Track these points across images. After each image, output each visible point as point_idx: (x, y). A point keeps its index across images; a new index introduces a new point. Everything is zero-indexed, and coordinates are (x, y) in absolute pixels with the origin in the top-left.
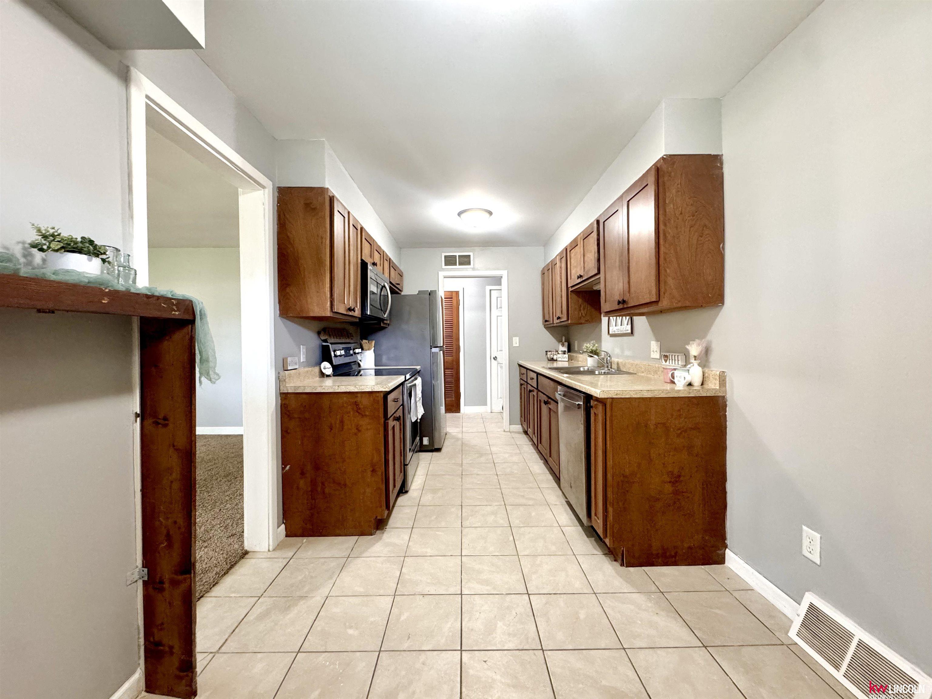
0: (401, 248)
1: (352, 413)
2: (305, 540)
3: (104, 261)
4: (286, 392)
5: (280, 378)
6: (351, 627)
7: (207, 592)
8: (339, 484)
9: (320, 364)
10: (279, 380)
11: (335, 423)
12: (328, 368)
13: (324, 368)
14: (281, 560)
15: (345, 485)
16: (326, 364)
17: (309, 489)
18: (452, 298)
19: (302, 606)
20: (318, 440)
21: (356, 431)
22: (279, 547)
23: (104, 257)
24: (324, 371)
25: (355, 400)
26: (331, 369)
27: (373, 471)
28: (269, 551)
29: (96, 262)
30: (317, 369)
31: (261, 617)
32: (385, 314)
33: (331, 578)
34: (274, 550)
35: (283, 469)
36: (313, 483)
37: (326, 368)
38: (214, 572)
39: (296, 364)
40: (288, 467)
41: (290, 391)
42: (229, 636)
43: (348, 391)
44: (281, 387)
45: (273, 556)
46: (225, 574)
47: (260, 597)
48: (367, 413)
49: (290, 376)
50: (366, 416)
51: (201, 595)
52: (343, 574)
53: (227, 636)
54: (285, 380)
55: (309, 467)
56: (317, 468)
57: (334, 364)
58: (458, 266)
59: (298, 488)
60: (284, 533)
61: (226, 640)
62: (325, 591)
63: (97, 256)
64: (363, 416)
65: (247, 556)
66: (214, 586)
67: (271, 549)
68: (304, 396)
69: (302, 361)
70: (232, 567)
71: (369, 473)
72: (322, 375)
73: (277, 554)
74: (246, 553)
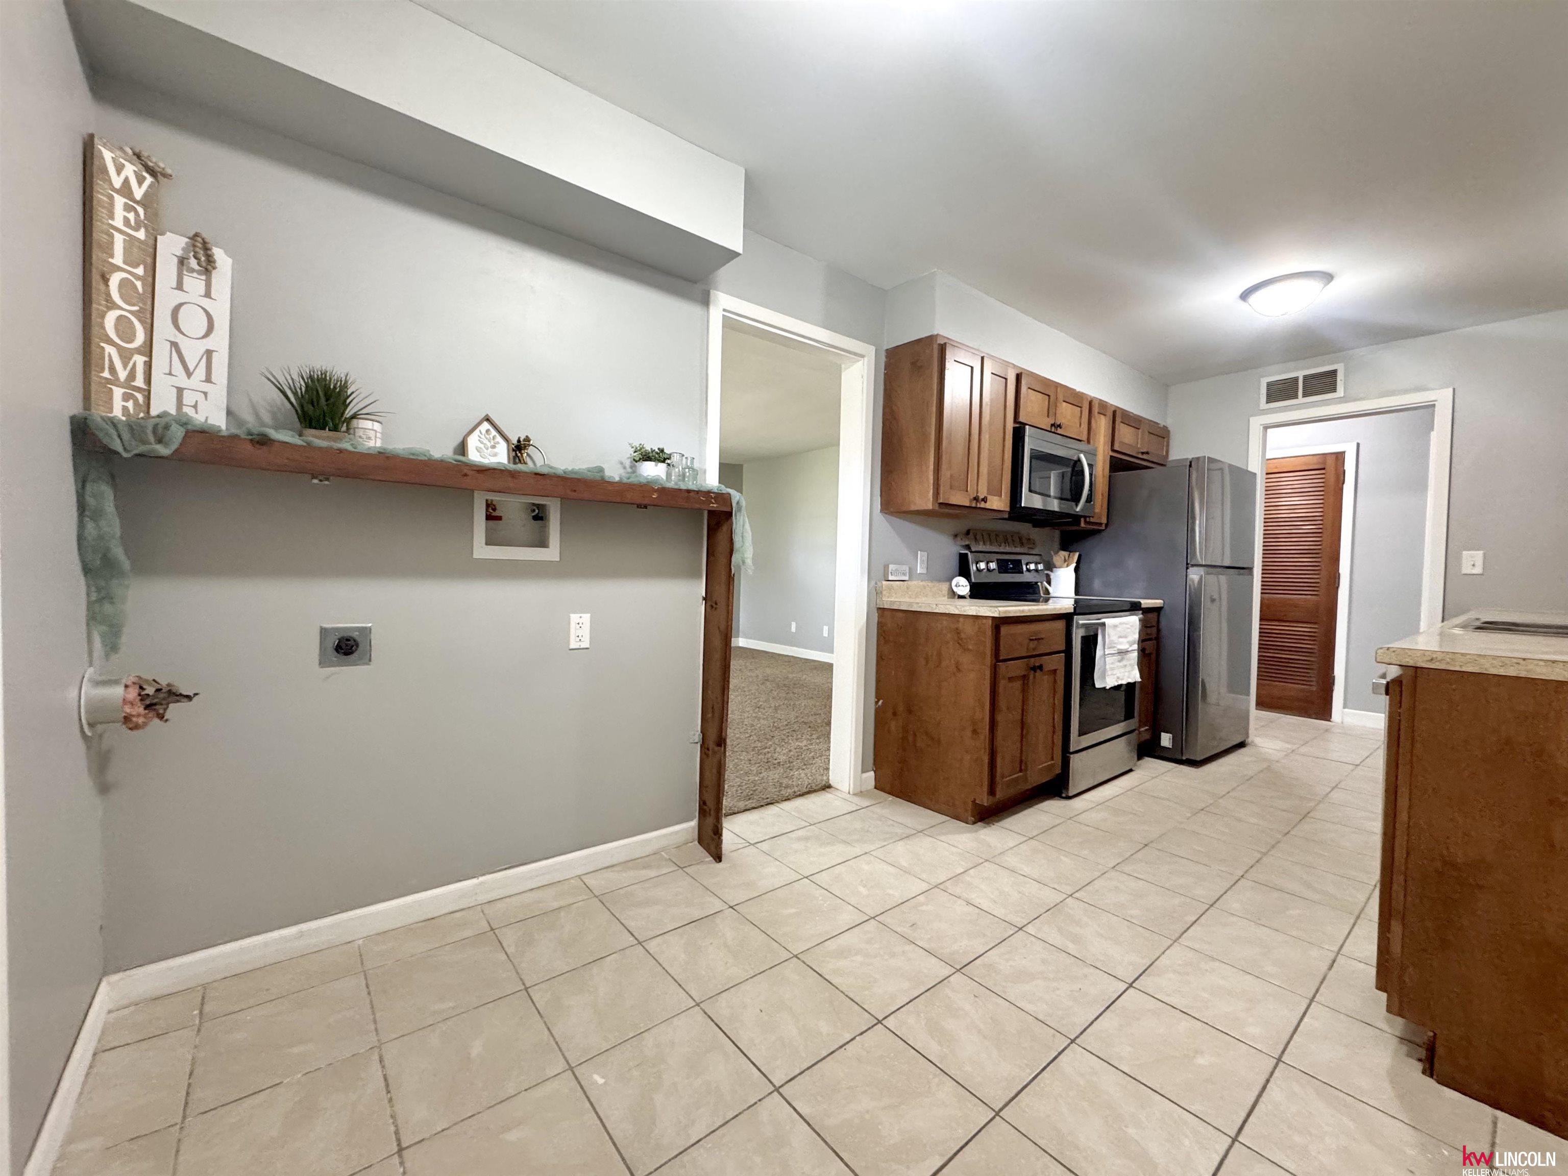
0: (1168, 386)
1: (951, 643)
2: (891, 798)
3: (669, 465)
4: (882, 607)
5: (878, 589)
6: (865, 886)
7: (778, 802)
8: (933, 739)
9: (950, 580)
10: (875, 592)
11: (932, 656)
12: (963, 586)
13: (956, 586)
14: (854, 805)
15: (939, 742)
16: (962, 581)
17: (900, 735)
18: (1324, 469)
19: (840, 848)
20: (912, 673)
21: (955, 670)
22: (860, 794)
23: (668, 461)
24: (955, 589)
25: (956, 626)
26: (968, 588)
27: (975, 732)
28: (849, 793)
29: (662, 467)
30: (944, 587)
31: (799, 839)
32: (1077, 505)
33: (885, 840)
34: (854, 794)
35: (877, 703)
36: (905, 730)
37: (959, 586)
38: (793, 790)
39: (904, 574)
40: (881, 702)
41: (886, 607)
42: (769, 839)
43: (948, 612)
44: (878, 601)
45: (850, 800)
46: (800, 795)
47: (811, 825)
48: (970, 647)
49: (890, 589)
50: (968, 650)
51: (772, 802)
52: (901, 843)
53: (766, 838)
54: (881, 592)
55: (901, 708)
56: (910, 712)
57: (973, 580)
58: (1301, 400)
59: (889, 731)
60: (872, 783)
61: (764, 841)
62: (867, 847)
63: (664, 461)
64: (966, 650)
65: (827, 790)
66: (786, 800)
67: (851, 793)
68: (901, 614)
69: (918, 572)
70: (809, 792)
71: (968, 733)
72: (953, 594)
73: (856, 800)
74: (829, 787)
